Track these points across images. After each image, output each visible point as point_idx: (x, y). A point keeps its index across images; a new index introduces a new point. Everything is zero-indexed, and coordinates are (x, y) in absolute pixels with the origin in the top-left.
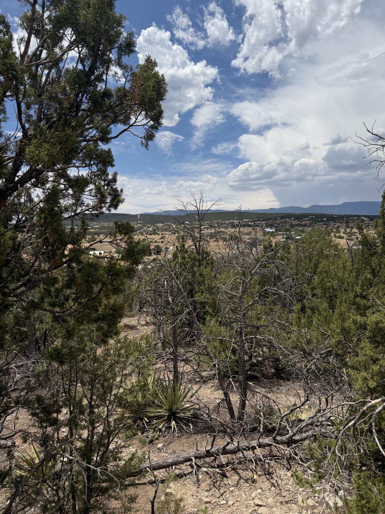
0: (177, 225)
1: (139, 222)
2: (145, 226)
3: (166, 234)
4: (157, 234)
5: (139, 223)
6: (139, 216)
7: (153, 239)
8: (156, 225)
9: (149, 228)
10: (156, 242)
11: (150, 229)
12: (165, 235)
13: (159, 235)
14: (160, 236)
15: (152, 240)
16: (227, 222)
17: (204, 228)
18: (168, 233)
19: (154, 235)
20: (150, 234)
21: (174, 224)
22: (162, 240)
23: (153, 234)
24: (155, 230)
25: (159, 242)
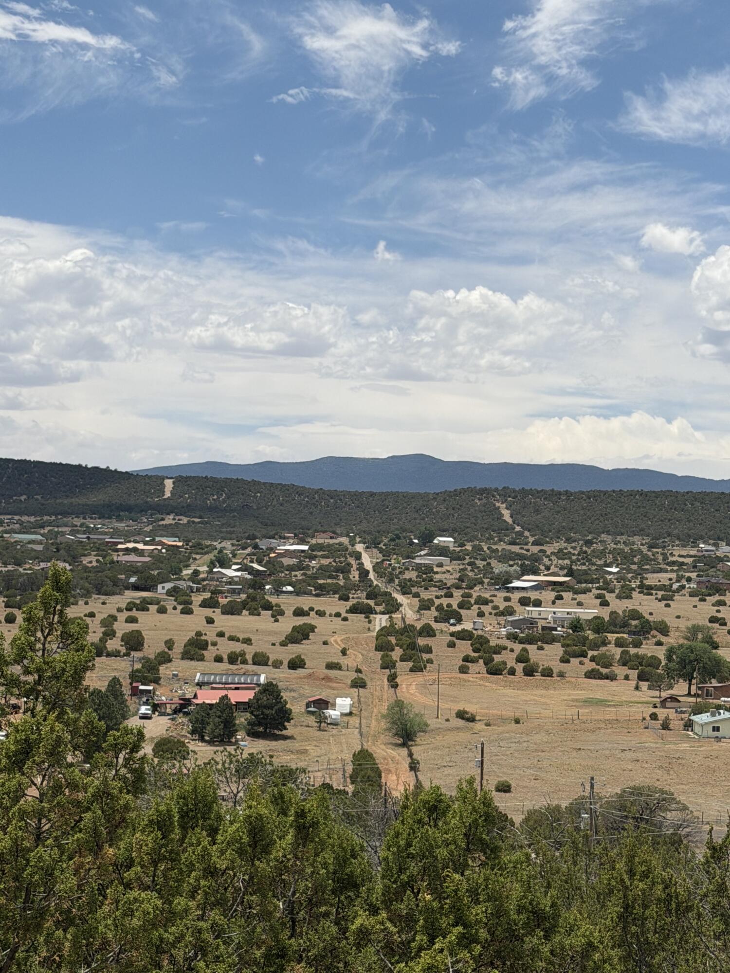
0: (386, 554)
1: (169, 520)
2: (200, 548)
3: (321, 614)
4: (268, 606)
5: (170, 531)
6: (169, 484)
7: (248, 641)
8: (263, 544)
9: (224, 563)
10: (260, 660)
11: (230, 573)
12: (312, 619)
13: (278, 613)
14: (287, 624)
15: (237, 647)
16: (678, 553)
17: (539, 587)
18: (332, 604)
19: (254, 612)
20: (231, 610)
21: (372, 544)
22: (294, 650)
23: (244, 605)
24: (256, 582)
25: (277, 664)
